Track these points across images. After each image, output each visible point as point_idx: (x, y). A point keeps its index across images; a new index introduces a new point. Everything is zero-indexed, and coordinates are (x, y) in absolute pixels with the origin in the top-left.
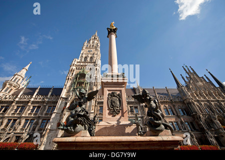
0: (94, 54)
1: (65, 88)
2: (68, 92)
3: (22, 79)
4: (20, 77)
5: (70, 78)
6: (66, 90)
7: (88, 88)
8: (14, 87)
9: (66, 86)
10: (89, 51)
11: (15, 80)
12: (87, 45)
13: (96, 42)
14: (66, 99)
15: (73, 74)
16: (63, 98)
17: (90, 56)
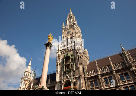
0: (72, 34)
1: (58, 73)
2: (61, 76)
3: (30, 74)
4: (28, 73)
5: (59, 63)
6: (58, 75)
7: (75, 68)
8: (27, 81)
9: (57, 71)
10: (68, 33)
11: (26, 76)
12: (65, 27)
13: (72, 20)
14: (60, 82)
15: (60, 59)
16: (58, 82)
17: (69, 37)
